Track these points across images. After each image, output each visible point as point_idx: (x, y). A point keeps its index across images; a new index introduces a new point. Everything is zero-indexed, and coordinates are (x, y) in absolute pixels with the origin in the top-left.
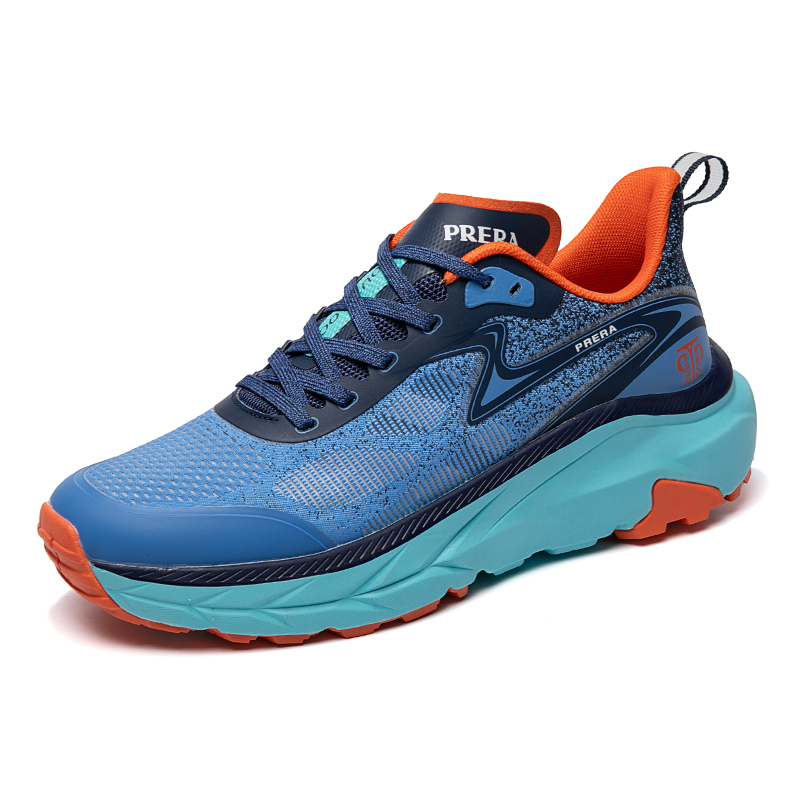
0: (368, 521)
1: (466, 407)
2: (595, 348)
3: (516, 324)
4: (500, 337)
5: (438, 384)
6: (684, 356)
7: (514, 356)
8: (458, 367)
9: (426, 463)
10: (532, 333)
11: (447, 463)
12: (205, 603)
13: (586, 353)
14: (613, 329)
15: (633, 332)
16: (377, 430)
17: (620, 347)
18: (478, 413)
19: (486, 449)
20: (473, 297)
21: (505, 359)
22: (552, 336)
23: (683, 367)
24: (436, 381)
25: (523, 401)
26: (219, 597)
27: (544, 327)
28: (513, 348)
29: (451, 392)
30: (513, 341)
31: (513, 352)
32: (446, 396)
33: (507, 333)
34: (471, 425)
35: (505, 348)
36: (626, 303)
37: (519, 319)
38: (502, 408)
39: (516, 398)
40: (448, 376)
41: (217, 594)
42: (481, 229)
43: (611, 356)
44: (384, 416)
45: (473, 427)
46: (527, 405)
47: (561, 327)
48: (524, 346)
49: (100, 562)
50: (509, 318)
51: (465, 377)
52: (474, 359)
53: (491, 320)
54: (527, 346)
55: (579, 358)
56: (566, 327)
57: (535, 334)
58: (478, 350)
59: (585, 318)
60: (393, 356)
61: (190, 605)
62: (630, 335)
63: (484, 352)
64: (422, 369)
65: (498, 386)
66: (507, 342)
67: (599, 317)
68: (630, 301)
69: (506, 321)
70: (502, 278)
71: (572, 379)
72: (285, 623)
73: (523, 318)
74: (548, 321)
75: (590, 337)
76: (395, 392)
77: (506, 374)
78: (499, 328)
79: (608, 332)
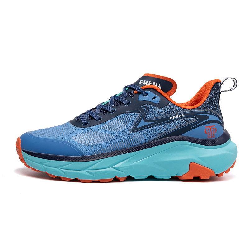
0: (95, 151)
1: (132, 127)
2: (177, 119)
3: (152, 107)
4: (147, 110)
5: (126, 119)
6: (208, 129)
7: (150, 116)
8: (132, 116)
9: (116, 139)
10: (156, 111)
11: (122, 141)
12: (45, 164)
13: (173, 120)
14: (183, 115)
15: (190, 117)
16: (104, 128)
17: (185, 121)
18: (135, 129)
19: (136, 140)
20: (141, 98)
21: (147, 116)
22: (163, 113)
23: (207, 132)
24: (125, 118)
25: (150, 129)
26: (48, 163)
27: (161, 110)
28: (150, 114)
29: (129, 122)
30: (150, 112)
31: (150, 115)
32: (127, 123)
33: (149, 110)
34: (132, 132)
35: (147, 113)
36: (190, 109)
37: (153, 106)
38: (143, 130)
39: (148, 128)
40: (129, 118)
41: (48, 162)
42: (150, 82)
43: (181, 123)
44: (108, 125)
45: (133, 133)
46: (151, 130)
47: (166, 111)
48: (153, 114)
49: (24, 150)
50: (150, 105)
51: (134, 119)
52: (138, 115)
53: (145, 105)
54: (154, 114)
55: (171, 121)
56: (168, 111)
57: (157, 111)
58: (139, 112)
59: (174, 110)
60: (115, 110)
61: (41, 164)
62: (189, 118)
63: (141, 113)
64: (122, 114)
65: (143, 123)
66: (148, 112)
67: (179, 111)
68: (191, 109)
69: (149, 106)
70: (151, 94)
71: (167, 127)
72: (64, 173)
73: (155, 106)
74: (162, 109)
75: (175, 116)
76: (113, 119)
77: (146, 120)
78: (146, 108)
79: (182, 116)
